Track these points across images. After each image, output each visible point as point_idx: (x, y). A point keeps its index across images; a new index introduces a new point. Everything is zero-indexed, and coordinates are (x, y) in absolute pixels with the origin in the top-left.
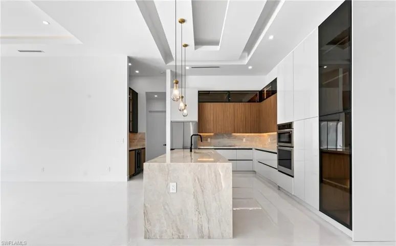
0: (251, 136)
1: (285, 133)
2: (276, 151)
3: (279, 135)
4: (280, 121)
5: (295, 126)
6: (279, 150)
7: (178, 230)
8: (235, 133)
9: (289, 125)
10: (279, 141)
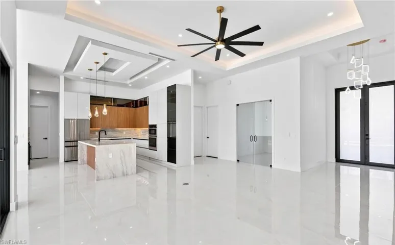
0: (129, 130)
1: (153, 129)
2: (148, 139)
3: (150, 130)
4: (151, 123)
5: (158, 126)
6: (150, 138)
7: (113, 174)
8: (118, 128)
9: (155, 126)
10: (150, 133)
